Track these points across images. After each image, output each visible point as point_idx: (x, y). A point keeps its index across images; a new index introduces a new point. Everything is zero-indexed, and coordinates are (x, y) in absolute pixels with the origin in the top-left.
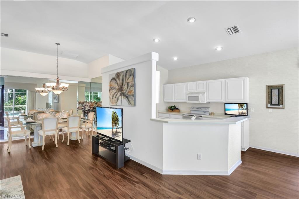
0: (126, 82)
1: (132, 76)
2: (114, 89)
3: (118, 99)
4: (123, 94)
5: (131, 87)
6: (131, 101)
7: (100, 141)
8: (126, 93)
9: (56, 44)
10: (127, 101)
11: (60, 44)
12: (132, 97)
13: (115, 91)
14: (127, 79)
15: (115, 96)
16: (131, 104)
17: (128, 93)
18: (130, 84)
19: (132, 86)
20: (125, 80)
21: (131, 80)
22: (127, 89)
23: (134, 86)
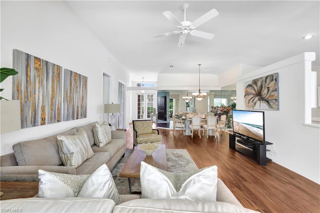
0: (266, 87)
1: (274, 81)
2: (251, 94)
3: (255, 104)
4: (262, 99)
5: (273, 91)
6: (273, 105)
7: (237, 138)
8: (266, 98)
9: (199, 65)
10: (267, 105)
11: (200, 65)
12: (274, 101)
13: (251, 96)
14: (266, 85)
15: (251, 101)
16: (272, 108)
17: (269, 97)
18: (271, 89)
19: (275, 91)
20: (265, 86)
21: (273, 85)
22: (267, 94)
23: (276, 90)
